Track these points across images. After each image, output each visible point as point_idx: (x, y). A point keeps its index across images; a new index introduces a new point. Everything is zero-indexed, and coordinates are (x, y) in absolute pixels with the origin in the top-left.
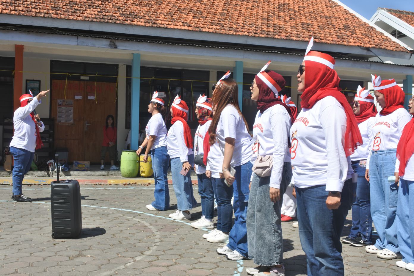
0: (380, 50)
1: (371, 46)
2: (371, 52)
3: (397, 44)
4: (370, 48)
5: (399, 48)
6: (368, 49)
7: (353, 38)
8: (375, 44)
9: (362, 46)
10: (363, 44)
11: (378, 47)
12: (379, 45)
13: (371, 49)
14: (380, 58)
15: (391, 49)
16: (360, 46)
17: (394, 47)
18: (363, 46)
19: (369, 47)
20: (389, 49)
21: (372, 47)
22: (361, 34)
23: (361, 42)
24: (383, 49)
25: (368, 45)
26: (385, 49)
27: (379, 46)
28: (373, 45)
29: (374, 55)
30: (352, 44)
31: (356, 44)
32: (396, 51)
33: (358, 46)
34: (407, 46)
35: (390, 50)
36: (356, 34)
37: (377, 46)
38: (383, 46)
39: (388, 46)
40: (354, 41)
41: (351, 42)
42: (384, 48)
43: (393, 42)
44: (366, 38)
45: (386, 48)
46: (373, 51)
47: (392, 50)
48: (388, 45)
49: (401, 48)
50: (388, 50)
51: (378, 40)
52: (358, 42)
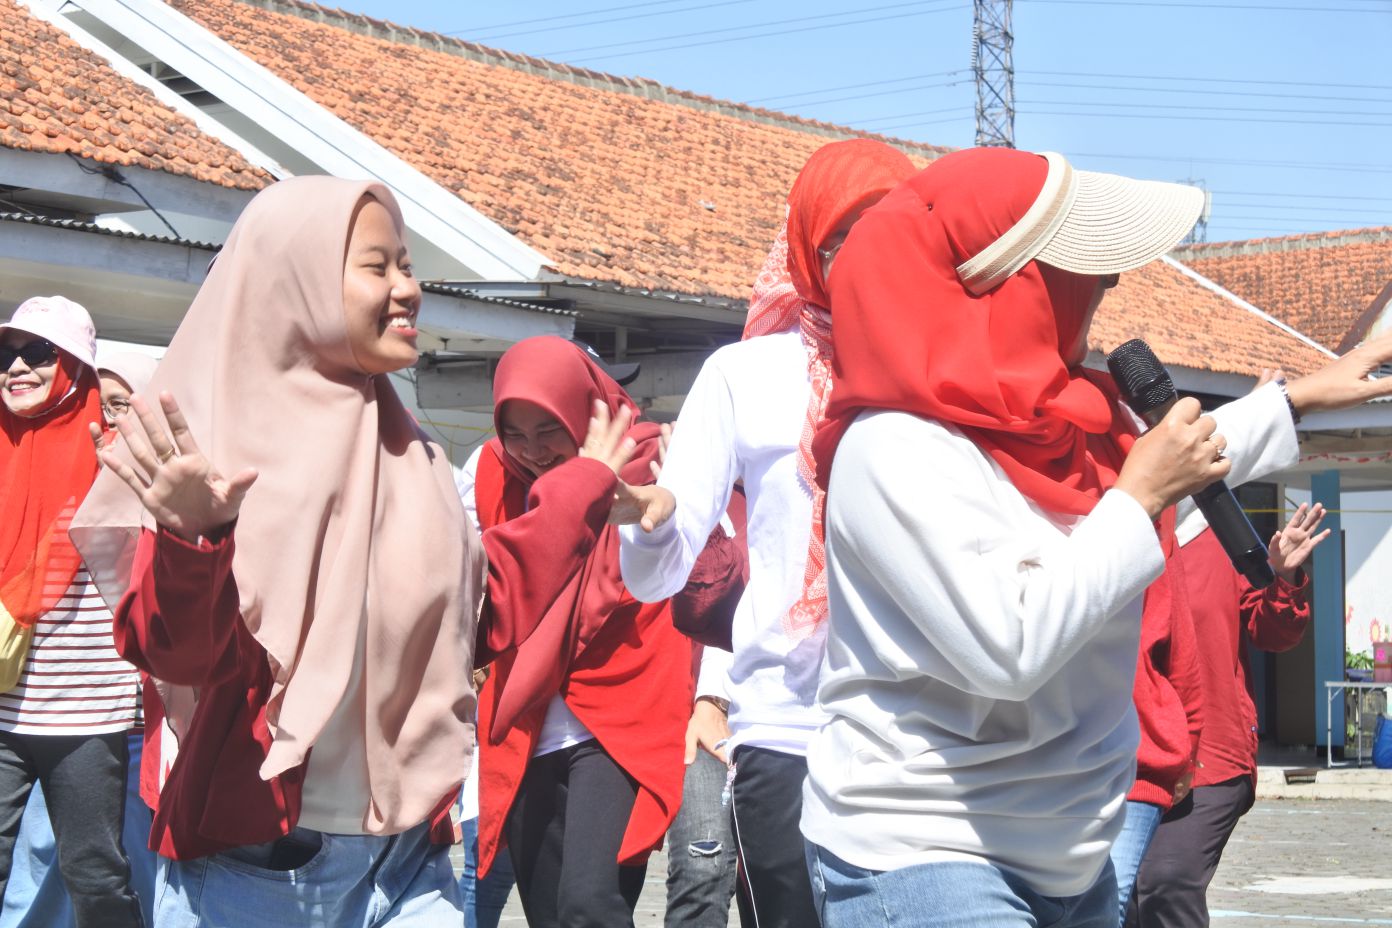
0: (166, 180)
1: (125, 158)
2: (129, 186)
3: (231, 152)
4: (122, 165)
5: (245, 173)
6: (111, 172)
7: (32, 108)
8: (139, 145)
9: (86, 154)
10: (85, 143)
11: (159, 164)
12: (157, 153)
13: (124, 173)
14: (165, 222)
15: (216, 175)
16: (79, 155)
17: (224, 169)
18: (92, 157)
19: (117, 162)
20: (206, 177)
21: (132, 164)
22: (59, 90)
23: (76, 134)
24: (180, 175)
25: (111, 154)
26: (187, 175)
27: (157, 159)
28: (134, 155)
29: (138, 202)
30: (38, 141)
31: (60, 144)
32: (235, 186)
33: (68, 152)
34: (276, 164)
35: (211, 181)
36: (40, 90)
37: (150, 156)
38: (178, 160)
39: (197, 160)
40: (43, 126)
41: (30, 133)
42: (183, 170)
43: (208, 139)
44: (87, 114)
45: (193, 170)
46: (135, 179)
47: (221, 184)
48: (195, 155)
49: (253, 172)
50: (203, 181)
51: (143, 123)
52: (63, 133)
